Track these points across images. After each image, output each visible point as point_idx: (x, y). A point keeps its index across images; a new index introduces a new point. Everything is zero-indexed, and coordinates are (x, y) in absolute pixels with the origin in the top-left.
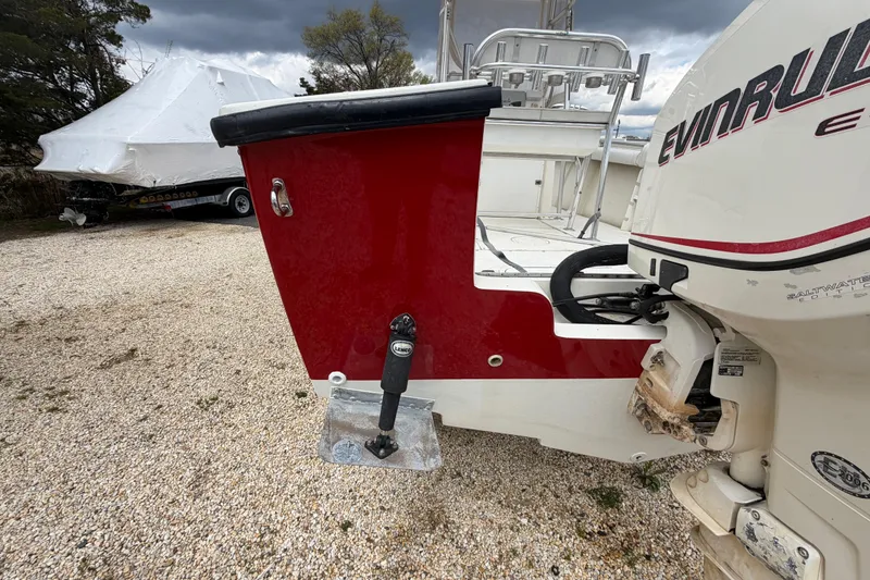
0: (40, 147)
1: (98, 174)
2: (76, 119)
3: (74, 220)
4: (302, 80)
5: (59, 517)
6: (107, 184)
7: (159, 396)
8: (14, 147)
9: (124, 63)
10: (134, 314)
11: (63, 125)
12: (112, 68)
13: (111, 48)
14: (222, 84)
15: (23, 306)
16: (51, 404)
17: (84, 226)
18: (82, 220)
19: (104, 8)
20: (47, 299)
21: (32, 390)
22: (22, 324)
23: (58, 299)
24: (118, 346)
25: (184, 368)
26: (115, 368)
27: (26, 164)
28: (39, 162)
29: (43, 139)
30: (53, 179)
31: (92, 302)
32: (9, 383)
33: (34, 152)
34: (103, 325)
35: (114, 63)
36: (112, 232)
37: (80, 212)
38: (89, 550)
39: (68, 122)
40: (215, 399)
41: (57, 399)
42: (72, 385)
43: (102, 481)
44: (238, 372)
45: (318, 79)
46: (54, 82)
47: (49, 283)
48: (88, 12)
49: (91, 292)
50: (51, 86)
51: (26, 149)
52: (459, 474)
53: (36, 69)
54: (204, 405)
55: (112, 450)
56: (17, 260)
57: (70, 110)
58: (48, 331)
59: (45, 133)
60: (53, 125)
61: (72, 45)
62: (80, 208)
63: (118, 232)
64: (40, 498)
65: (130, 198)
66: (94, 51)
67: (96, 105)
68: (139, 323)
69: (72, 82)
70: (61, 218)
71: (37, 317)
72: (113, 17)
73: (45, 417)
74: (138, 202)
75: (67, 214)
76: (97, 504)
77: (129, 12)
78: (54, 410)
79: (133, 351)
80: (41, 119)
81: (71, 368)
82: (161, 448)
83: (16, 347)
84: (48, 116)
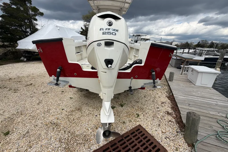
0: (17, 44)
1: (30, 50)
2: (26, 37)
3: (24, 60)
4: (81, 27)
5: (14, 107)
6: (32, 52)
7: (35, 91)
8: (12, 43)
9: (37, 25)
10: (33, 78)
11: (23, 39)
12: (35, 26)
13: (35, 22)
14: (59, 29)
15: (11, 76)
16: (14, 92)
17: (26, 61)
18: (25, 60)
19: (33, 13)
20: (16, 74)
21: (11, 89)
22: (10, 79)
23: (18, 75)
24: (29, 83)
25: (41, 87)
26: (27, 86)
27: (14, 47)
28: (17, 46)
29: (18, 42)
30: (20, 51)
31: (25, 75)
32: (7, 88)
33: (16, 45)
34: (26, 79)
35: (35, 25)
36: (32, 63)
37: (25, 58)
38: (18, 111)
39: (24, 38)
40: (46, 92)
41: (16, 91)
42: (19, 89)
43: (22, 102)
44: (51, 88)
45: (85, 27)
46: (22, 29)
47: (17, 72)
48: (30, 14)
49: (25, 74)
50: (21, 30)
51: (15, 44)
52: (87, 104)
53: (18, 26)
54: (43, 93)
55: (25, 98)
56: (11, 68)
57: (25, 35)
58: (15, 80)
59: (19, 40)
60: (21, 39)
61: (26, 21)
62: (25, 57)
63: (33, 62)
64: (11, 104)
65: (36, 55)
66: (31, 22)
67: (31, 34)
68: (34, 79)
69: (26, 29)
70: (21, 59)
71: (14, 78)
72: (35, 15)
73: (13, 93)
74: (38, 56)
75: (22, 58)
76: (21, 105)
77: (39, 14)
78: (15, 92)
79: (32, 84)
80: (18, 37)
81: (19, 86)
82: (34, 98)
83: (9, 82)
84: (20, 36)
